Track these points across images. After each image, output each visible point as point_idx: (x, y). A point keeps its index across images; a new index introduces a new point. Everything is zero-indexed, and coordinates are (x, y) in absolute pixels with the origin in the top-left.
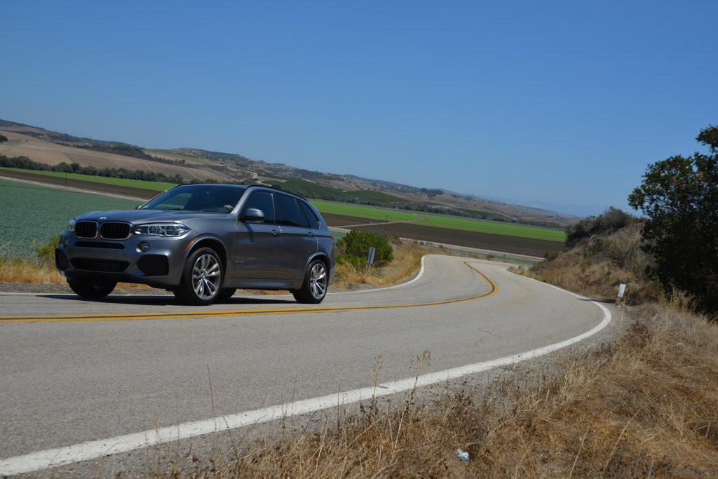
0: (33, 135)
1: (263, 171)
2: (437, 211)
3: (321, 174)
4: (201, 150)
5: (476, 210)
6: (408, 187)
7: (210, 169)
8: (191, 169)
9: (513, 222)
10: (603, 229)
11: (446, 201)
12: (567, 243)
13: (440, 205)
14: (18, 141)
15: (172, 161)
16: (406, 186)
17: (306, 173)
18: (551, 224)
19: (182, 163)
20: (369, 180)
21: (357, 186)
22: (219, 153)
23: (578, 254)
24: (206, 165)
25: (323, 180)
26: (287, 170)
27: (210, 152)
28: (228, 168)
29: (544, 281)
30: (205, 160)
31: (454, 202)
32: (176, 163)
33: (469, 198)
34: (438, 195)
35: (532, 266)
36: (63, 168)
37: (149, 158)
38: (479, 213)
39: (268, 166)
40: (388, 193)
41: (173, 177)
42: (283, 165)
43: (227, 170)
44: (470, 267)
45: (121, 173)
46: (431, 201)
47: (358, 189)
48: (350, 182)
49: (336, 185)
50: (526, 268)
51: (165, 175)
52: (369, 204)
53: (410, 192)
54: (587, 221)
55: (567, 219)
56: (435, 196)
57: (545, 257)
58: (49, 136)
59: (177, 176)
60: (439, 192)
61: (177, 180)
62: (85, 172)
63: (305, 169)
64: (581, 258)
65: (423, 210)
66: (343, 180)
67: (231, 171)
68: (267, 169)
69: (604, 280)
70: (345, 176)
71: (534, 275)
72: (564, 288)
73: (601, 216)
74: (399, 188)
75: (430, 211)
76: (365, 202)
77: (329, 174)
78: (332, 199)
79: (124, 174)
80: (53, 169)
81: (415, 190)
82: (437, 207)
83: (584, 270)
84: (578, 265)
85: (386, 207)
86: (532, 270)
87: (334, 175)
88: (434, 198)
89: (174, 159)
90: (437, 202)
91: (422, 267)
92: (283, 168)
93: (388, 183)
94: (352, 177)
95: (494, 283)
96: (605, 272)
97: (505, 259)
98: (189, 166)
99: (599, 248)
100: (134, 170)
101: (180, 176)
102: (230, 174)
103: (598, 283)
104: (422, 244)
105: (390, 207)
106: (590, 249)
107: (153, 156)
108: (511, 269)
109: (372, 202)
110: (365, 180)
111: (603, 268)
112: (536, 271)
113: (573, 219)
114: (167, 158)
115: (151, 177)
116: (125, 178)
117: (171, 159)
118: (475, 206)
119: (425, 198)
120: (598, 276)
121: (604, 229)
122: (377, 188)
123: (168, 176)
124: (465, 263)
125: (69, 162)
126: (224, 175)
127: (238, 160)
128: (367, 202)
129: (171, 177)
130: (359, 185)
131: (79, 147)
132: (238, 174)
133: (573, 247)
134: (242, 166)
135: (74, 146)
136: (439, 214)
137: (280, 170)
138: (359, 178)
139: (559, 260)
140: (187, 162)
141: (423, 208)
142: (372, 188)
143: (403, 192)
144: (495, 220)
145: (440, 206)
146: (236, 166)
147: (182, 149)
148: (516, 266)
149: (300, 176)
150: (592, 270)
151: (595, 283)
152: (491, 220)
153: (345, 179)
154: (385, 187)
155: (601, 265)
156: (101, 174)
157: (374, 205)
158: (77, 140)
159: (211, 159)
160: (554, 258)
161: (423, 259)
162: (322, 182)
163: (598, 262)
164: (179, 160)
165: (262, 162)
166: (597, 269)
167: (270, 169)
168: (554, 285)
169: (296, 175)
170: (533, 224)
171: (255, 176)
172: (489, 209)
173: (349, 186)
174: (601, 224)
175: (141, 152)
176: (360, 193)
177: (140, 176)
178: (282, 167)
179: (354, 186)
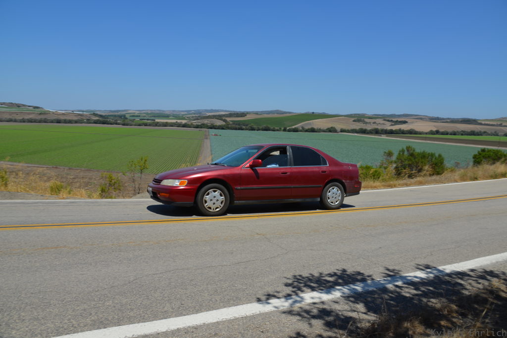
0: (421, 119)
14: (412, 123)
15: (495, 124)
19: (501, 125)
32: (497, 125)
36: (432, 133)
37: (481, 124)
41: (493, 132)
45: (462, 133)
58: (430, 119)
59: (495, 132)
61: (495, 134)
62: (443, 133)
79: (464, 133)
80: (426, 133)
100: (469, 131)
101: (497, 132)
107: (483, 123)
114: (491, 123)
115: (479, 134)
116: (465, 135)
123: (489, 132)
125: (434, 129)
129: (491, 133)
131: (443, 122)
135: (441, 122)
147: (502, 118)
156: (451, 134)
158: (443, 119)
164: (499, 123)
175: (477, 122)
177: (473, 133)
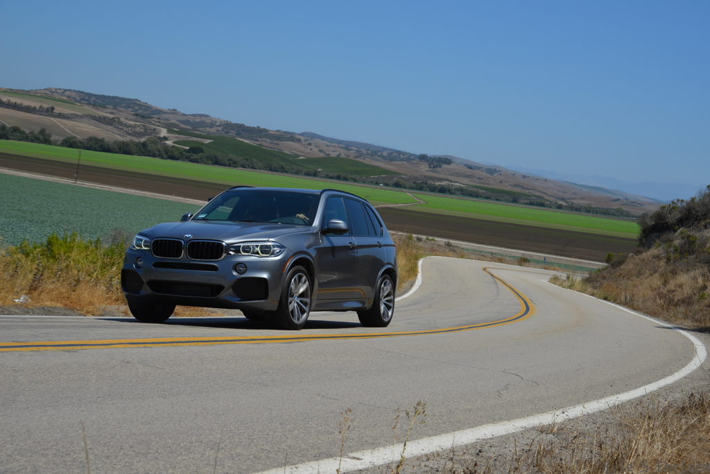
1: (177, 126)
2: (442, 190)
3: (265, 130)
4: (79, 92)
5: (502, 188)
6: (400, 153)
7: (93, 121)
8: (64, 121)
9: (560, 207)
10: (696, 219)
11: (457, 174)
12: (640, 240)
13: (446, 180)
15: (35, 108)
16: (396, 151)
17: (242, 129)
18: (618, 210)
19: (50, 112)
20: (340, 142)
21: (321, 151)
22: (109, 97)
23: (658, 257)
24: (87, 116)
25: (268, 140)
26: (212, 125)
27: (95, 95)
28: (122, 119)
29: (605, 299)
30: (86, 107)
31: (468, 176)
32: (41, 111)
33: (491, 171)
34: (444, 166)
35: (587, 275)
38: (508, 193)
39: (184, 118)
40: (368, 161)
41: (36, 132)
42: (208, 116)
43: (120, 123)
44: (492, 275)
46: (434, 175)
47: (322, 155)
48: (310, 144)
49: (288, 148)
50: (578, 278)
51: (22, 129)
52: (338, 178)
53: (402, 160)
54: (672, 208)
55: (641, 205)
56: (440, 167)
57: (607, 261)
59: (42, 132)
60: (447, 161)
61: (41, 137)
63: (240, 123)
64: (662, 263)
65: (421, 189)
66: (299, 141)
67: (126, 125)
68: (181, 122)
69: (696, 297)
70: (300, 135)
71: (590, 290)
72: (635, 309)
73: (693, 199)
74: (385, 154)
75: (433, 189)
76: (332, 175)
77: (278, 131)
78: (282, 170)
81: (409, 158)
82: (444, 183)
83: (665, 283)
84: (657, 275)
85: (364, 182)
86: (587, 281)
87: (285, 133)
88: (439, 169)
89: (38, 106)
90: (443, 176)
91: (419, 276)
92: (208, 121)
93: (367, 146)
94: (313, 136)
95: (528, 301)
96: (699, 286)
97: (546, 265)
98: (61, 116)
99: (689, 248)
101: (47, 132)
102: (125, 129)
103: (687, 301)
104: (419, 240)
105: (372, 183)
106: (676, 250)
108: (555, 280)
109: (344, 174)
110: (332, 140)
111: (695, 279)
112: (593, 283)
113: (650, 204)
114: (26, 103)
117: (33, 104)
118: (501, 182)
119: (424, 169)
120: (687, 291)
121: (698, 219)
122: (352, 154)
123: (27, 132)
124: (484, 269)
126: (115, 130)
127: (137, 108)
128: (336, 174)
129: (32, 133)
130: (325, 148)
132: (138, 130)
133: (649, 247)
134: (143, 117)
136: (447, 195)
137: (202, 124)
138: (323, 138)
139: (629, 266)
140: (58, 110)
141: (421, 186)
142: (343, 154)
143: (392, 160)
144: (531, 204)
145: (447, 182)
146: (135, 117)
147: (50, 90)
148: (563, 276)
149: (232, 133)
150: (678, 281)
151: (683, 301)
152: (526, 204)
153: (302, 138)
154: (364, 151)
155: (692, 274)
157: (346, 179)
159: (95, 105)
160: (620, 263)
161: (420, 262)
162: (266, 143)
163: (688, 270)
164: (45, 106)
165: (174, 112)
166: (686, 281)
167: (187, 122)
168: (620, 304)
169: (227, 133)
170: (589, 210)
171: (164, 132)
172: (522, 187)
173: (308, 151)
174: (693, 212)
176: (326, 161)
178: (203, 118)
179: (315, 150)
